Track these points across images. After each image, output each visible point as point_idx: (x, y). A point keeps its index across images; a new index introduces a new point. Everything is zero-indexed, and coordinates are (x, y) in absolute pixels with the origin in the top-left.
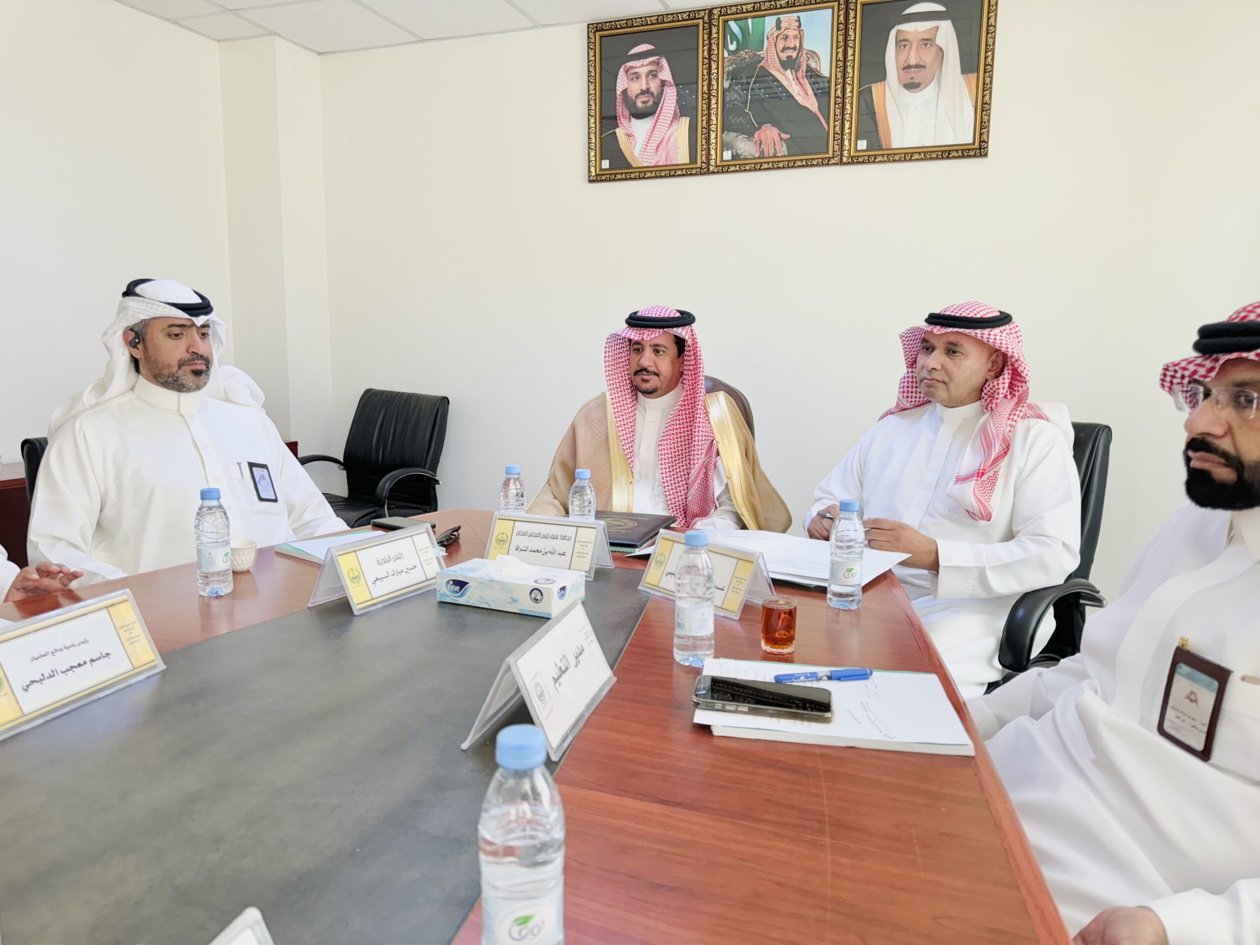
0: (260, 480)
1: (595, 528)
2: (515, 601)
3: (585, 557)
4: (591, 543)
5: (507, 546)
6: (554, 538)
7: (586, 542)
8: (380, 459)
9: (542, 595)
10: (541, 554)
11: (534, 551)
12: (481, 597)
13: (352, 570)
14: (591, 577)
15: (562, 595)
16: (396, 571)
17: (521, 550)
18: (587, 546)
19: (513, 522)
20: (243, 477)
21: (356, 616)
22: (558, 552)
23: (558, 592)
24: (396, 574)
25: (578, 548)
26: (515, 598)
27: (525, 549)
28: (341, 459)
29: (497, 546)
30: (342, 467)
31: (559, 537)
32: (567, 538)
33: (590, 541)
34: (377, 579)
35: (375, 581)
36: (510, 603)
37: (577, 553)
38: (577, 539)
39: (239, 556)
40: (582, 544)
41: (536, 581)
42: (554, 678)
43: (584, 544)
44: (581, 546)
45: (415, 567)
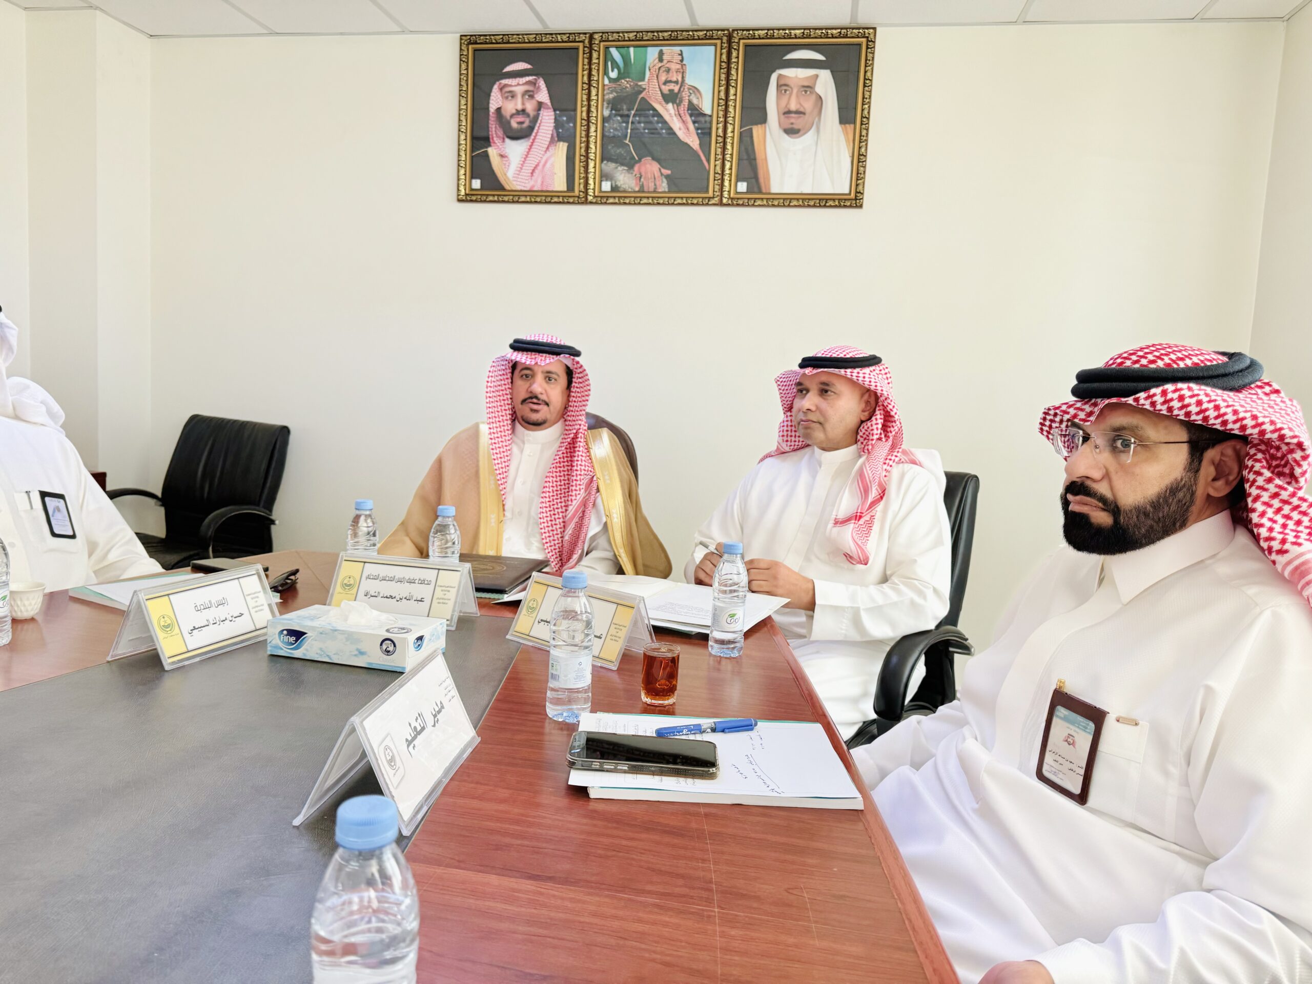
0: (54, 512)
1: (459, 571)
2: (362, 653)
3: (447, 604)
4: (454, 587)
6: (411, 582)
7: (448, 587)
8: (206, 495)
9: (395, 646)
10: (395, 600)
11: (387, 597)
12: (321, 649)
13: (164, 617)
14: (453, 626)
15: (419, 645)
16: (217, 619)
17: (371, 596)
18: (449, 591)
19: (362, 564)
20: (32, 507)
21: (167, 671)
22: (415, 598)
23: (414, 643)
24: (218, 623)
25: (439, 593)
26: (362, 651)
27: (376, 594)
28: (159, 494)
29: (342, 591)
30: (160, 503)
31: (417, 581)
32: (426, 582)
33: (453, 586)
34: (195, 628)
35: (191, 630)
36: (355, 655)
37: (438, 598)
38: (438, 583)
39: (21, 600)
40: (444, 588)
41: (388, 631)
42: (407, 740)
43: (446, 588)
44: (442, 591)
45: (242, 614)
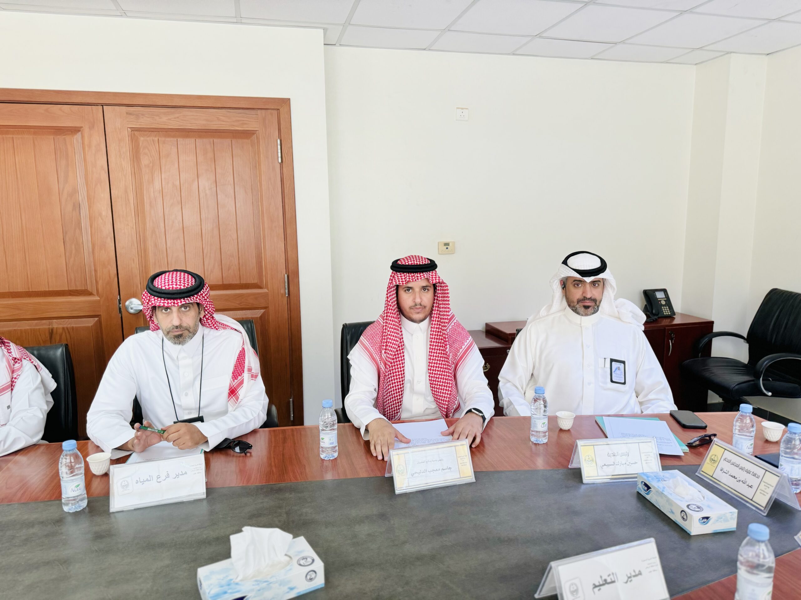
0: (616, 369)
1: (779, 477)
2: (673, 513)
3: (765, 496)
4: (773, 487)
5: (716, 465)
6: (748, 472)
7: (769, 484)
9: (687, 517)
10: (736, 480)
11: (732, 476)
12: (656, 500)
13: (588, 456)
14: (764, 513)
15: (705, 522)
16: (620, 462)
17: (724, 472)
18: (769, 488)
19: (724, 450)
20: (605, 367)
22: (747, 484)
23: (700, 519)
24: (620, 465)
25: (762, 487)
27: (727, 472)
28: (745, 336)
29: (709, 463)
31: (751, 473)
32: (756, 476)
33: (773, 485)
34: (605, 465)
35: (603, 466)
36: (670, 512)
37: (761, 490)
38: (763, 480)
40: (766, 484)
41: (688, 506)
42: (594, 584)
43: (768, 485)
44: (765, 485)
45: (637, 463)
